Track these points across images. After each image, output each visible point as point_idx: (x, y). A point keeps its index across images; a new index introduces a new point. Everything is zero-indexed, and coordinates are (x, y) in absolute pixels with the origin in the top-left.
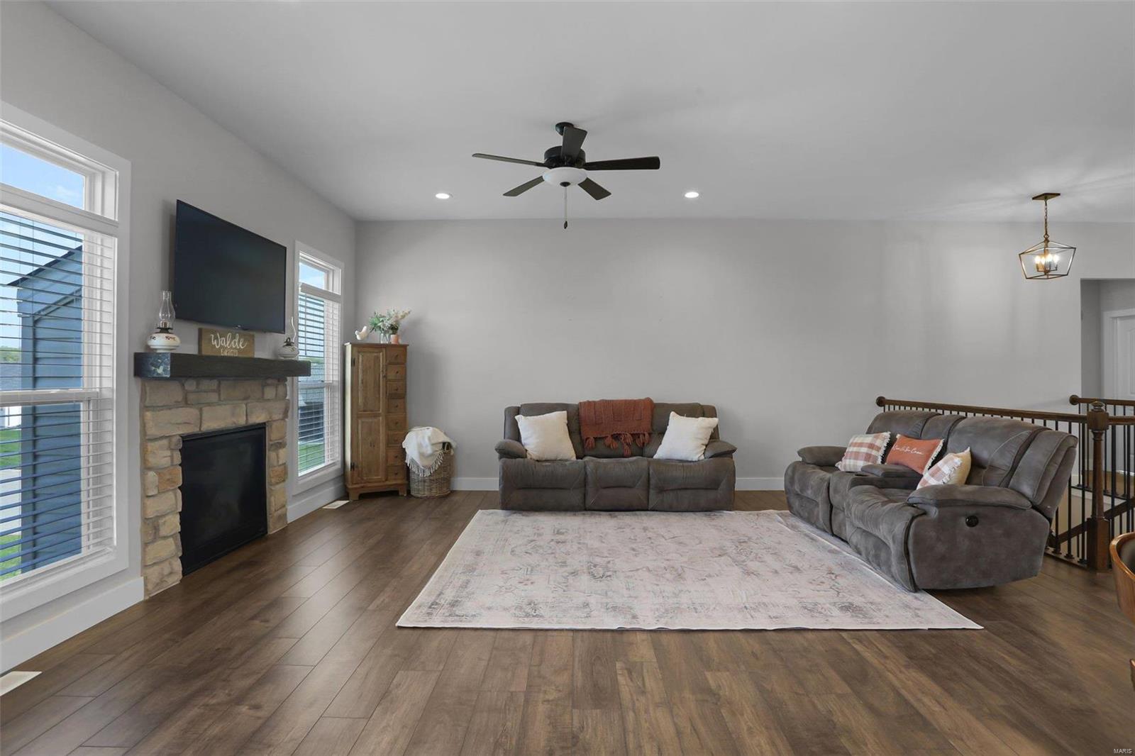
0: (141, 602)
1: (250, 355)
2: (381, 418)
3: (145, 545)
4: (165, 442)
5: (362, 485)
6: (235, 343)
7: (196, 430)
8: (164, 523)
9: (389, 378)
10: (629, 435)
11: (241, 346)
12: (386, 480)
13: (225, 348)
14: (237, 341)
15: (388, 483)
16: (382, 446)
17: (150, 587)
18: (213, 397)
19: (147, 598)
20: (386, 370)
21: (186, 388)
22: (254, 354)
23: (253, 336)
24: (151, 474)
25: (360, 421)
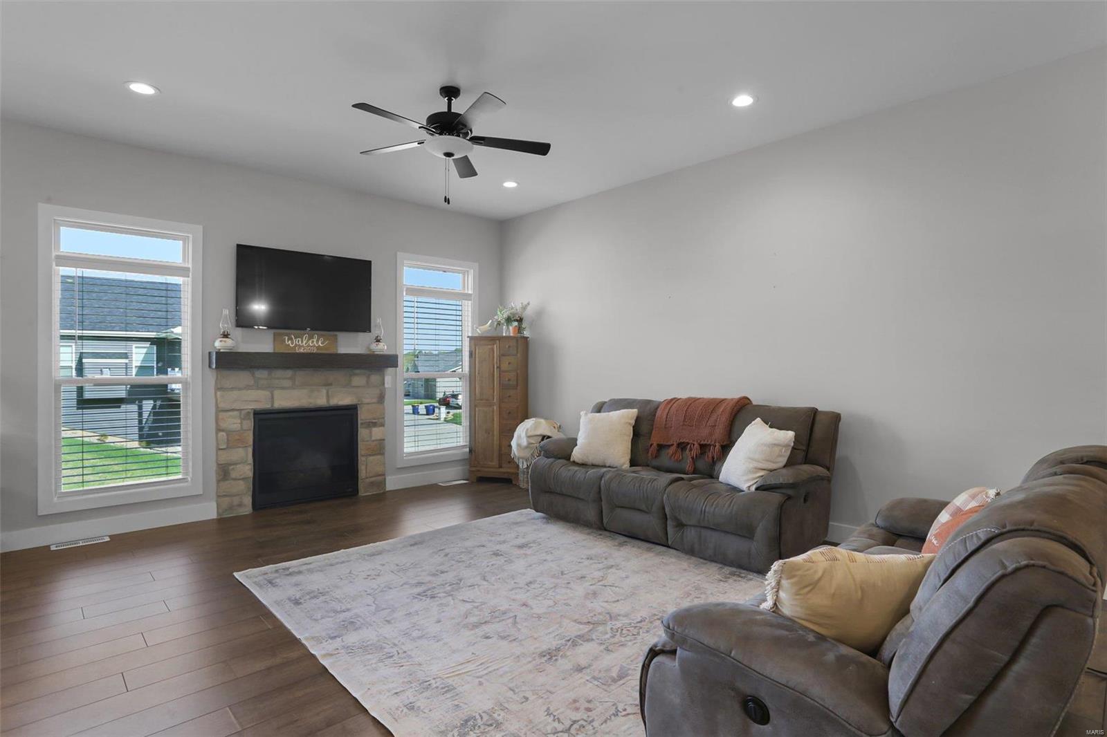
0: (213, 519)
1: (331, 351)
2: (495, 408)
3: (218, 481)
4: (236, 413)
5: (478, 468)
6: (313, 342)
7: (267, 406)
8: (233, 469)
9: (502, 369)
10: (696, 445)
11: (320, 343)
12: (500, 467)
13: (300, 347)
14: (315, 340)
15: (501, 470)
16: (496, 433)
17: (220, 511)
18: (287, 383)
19: (219, 517)
20: (500, 361)
21: (257, 376)
22: (337, 350)
23: (336, 335)
24: (221, 434)
25: (477, 409)
